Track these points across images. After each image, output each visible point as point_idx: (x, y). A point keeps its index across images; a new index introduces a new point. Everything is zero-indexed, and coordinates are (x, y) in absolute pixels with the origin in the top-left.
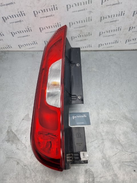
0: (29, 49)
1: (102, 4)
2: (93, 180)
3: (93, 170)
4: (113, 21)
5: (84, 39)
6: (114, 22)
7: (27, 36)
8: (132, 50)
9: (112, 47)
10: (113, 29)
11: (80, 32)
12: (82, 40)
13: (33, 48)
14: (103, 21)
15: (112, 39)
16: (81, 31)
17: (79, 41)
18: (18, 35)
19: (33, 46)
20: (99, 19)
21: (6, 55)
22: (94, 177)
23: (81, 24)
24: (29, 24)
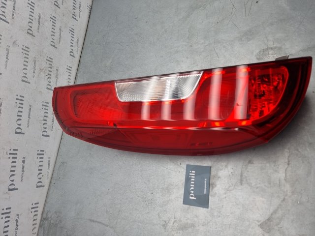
0: (49, 169)
1: (8, 23)
2: (272, 49)
3: (258, 51)
4: (39, 21)
5: (55, 72)
6: (41, 20)
7: (24, 162)
8: (89, 18)
9: (78, 40)
10: (51, 27)
11: (42, 73)
12: (57, 75)
13: (49, 162)
14: (35, 33)
15: (66, 35)
16: (41, 70)
17: (57, 80)
18: (17, 178)
19: (45, 160)
20: (29, 37)
21: (49, 216)
22: (267, 49)
23: (30, 66)
24: (3, 149)
